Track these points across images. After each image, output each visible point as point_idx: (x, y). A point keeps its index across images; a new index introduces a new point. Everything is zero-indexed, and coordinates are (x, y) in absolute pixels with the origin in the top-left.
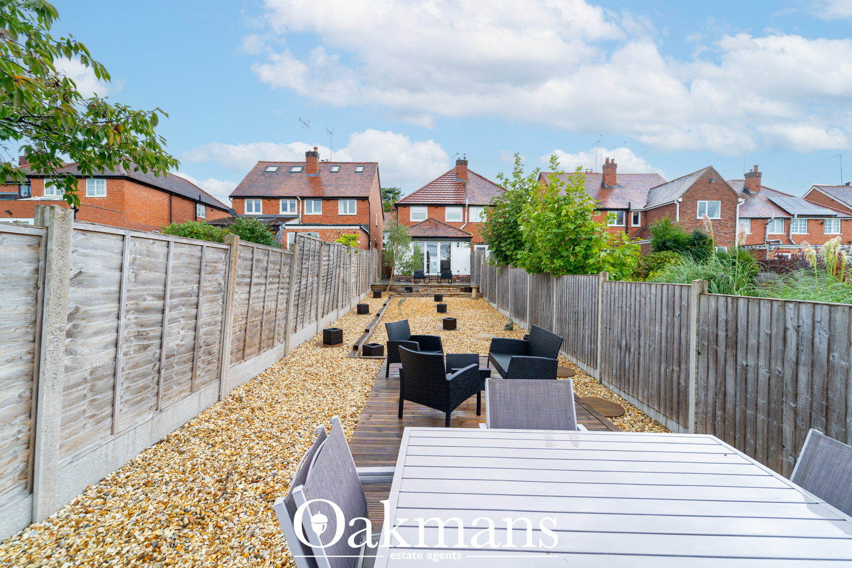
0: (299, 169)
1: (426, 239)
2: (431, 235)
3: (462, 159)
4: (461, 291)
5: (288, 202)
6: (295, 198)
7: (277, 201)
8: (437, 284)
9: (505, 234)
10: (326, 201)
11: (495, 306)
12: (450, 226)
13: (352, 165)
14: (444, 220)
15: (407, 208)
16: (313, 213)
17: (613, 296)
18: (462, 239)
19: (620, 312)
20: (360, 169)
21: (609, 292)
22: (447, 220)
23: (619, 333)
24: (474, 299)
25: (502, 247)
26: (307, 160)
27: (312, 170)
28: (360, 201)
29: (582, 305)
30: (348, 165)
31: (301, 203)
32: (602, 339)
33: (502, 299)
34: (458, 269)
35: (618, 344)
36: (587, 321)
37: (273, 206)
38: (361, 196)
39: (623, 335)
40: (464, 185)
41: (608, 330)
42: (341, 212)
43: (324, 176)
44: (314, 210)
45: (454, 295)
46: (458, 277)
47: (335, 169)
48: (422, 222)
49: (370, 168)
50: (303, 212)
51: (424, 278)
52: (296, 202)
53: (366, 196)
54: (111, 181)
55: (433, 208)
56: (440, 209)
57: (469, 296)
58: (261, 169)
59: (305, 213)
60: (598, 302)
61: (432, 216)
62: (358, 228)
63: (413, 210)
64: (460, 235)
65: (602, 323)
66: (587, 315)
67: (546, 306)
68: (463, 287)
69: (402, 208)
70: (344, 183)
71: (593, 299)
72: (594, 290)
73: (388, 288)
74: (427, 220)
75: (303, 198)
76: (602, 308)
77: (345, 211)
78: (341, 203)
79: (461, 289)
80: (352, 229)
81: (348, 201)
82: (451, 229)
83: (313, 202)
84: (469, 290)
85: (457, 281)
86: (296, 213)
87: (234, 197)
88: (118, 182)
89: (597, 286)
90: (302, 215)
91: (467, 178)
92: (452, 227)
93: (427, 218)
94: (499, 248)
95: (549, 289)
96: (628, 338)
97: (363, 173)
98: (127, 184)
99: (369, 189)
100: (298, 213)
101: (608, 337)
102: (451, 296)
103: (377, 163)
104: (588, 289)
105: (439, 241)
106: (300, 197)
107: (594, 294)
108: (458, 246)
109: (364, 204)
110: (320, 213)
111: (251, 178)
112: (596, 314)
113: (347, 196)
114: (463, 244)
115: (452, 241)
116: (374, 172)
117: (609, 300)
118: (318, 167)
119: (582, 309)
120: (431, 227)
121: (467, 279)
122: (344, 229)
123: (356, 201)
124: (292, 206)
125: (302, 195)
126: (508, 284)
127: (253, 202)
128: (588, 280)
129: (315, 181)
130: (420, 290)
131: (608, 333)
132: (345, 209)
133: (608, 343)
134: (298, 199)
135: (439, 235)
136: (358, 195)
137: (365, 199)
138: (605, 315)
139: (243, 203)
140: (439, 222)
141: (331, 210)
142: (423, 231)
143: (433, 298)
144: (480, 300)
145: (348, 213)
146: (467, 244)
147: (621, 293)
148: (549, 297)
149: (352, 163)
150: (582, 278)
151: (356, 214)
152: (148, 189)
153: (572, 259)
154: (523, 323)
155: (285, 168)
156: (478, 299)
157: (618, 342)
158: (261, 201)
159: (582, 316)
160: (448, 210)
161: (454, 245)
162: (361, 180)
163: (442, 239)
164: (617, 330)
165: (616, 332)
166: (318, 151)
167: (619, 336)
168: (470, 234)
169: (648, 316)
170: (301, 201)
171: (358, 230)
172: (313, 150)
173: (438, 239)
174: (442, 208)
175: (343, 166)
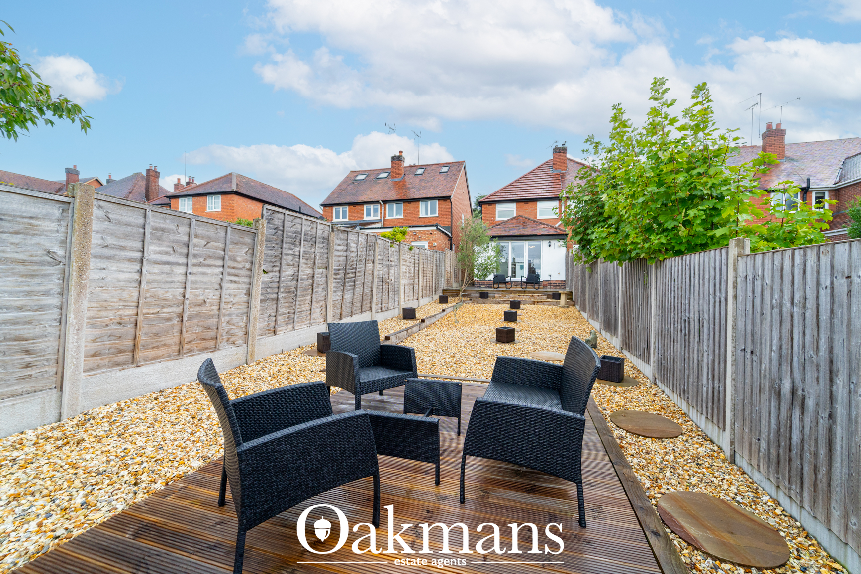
0: (385, 175)
1: (510, 238)
2: (516, 234)
3: (560, 146)
4: (547, 298)
5: (372, 207)
6: (377, 202)
7: (362, 206)
8: (521, 290)
9: (593, 216)
10: (407, 204)
11: (585, 315)
12: (540, 223)
13: (437, 166)
14: (535, 217)
15: (493, 206)
16: (395, 217)
17: (758, 283)
18: (554, 237)
19: (776, 317)
20: (445, 169)
21: (750, 277)
22: (539, 217)
23: (775, 362)
24: (563, 307)
25: (588, 235)
26: (392, 164)
27: (397, 174)
28: (442, 202)
29: (696, 306)
30: (434, 166)
31: (383, 208)
32: (735, 372)
33: (593, 306)
34: (550, 273)
35: (772, 387)
36: (706, 337)
37: (358, 212)
38: (442, 195)
39: (786, 368)
40: (563, 176)
41: (748, 355)
42: (422, 214)
43: (409, 179)
44: (396, 213)
45: (538, 302)
46: (550, 283)
47: (420, 171)
48: (509, 220)
49: (456, 167)
50: (385, 216)
51: (506, 282)
52: (379, 206)
53: (448, 195)
54: (225, 197)
55: (522, 204)
56: (530, 204)
57: (557, 304)
58: (352, 180)
59: (388, 218)
60: (726, 300)
61: (521, 214)
62: (435, 228)
63: (499, 208)
64: (552, 232)
65: (735, 339)
66: (706, 325)
67: (642, 313)
68: (551, 294)
69: (487, 206)
70: (428, 184)
71: (718, 293)
72: (718, 277)
73: (461, 293)
74: (515, 218)
75: (385, 202)
76: (735, 310)
77: (427, 214)
78: (422, 206)
79: (548, 295)
80: (428, 230)
81: (429, 202)
82: (542, 226)
83: (395, 205)
84: (557, 296)
85: (549, 287)
86: (378, 218)
87: (324, 206)
88: (229, 196)
89: (724, 267)
90: (384, 220)
91: (566, 168)
92: (544, 224)
93: (515, 216)
94: (585, 237)
95: (646, 284)
96: (797, 375)
97: (448, 173)
98: (236, 198)
99: (452, 188)
100: (381, 218)
101: (748, 369)
102: (534, 303)
103: (464, 161)
104: (707, 277)
105: (526, 240)
106: (382, 201)
107: (719, 285)
108: (550, 246)
109: (446, 204)
110: (402, 217)
111: (341, 188)
112: (723, 322)
113: (428, 196)
114: (556, 243)
115: (542, 240)
116: (460, 171)
117: (749, 294)
118: (403, 170)
119: (696, 315)
120: (518, 225)
121: (562, 284)
122: (420, 231)
123: (437, 201)
124: (375, 211)
125: (384, 200)
126: (597, 286)
127: (341, 209)
128: (707, 260)
129: (401, 185)
130: (497, 296)
131: (748, 362)
132: (424, 211)
133: (748, 381)
134: (380, 204)
135: (526, 233)
136: (439, 196)
137: (446, 198)
138: (740, 325)
139: (332, 211)
140: (529, 219)
141: (412, 213)
142: (507, 230)
143: (507, 305)
144: (571, 309)
145: (429, 215)
146: (561, 242)
147: (777, 275)
148: (646, 298)
149: (438, 164)
150: (696, 259)
151: (437, 215)
152: (254, 202)
153: (683, 232)
154: (614, 338)
155: (373, 176)
156: (568, 307)
157: (772, 382)
158: (347, 208)
159: (697, 328)
160: (540, 205)
161: (544, 244)
162: (445, 179)
163: (529, 238)
164: (768, 355)
165: (766, 360)
166: (404, 155)
167: (775, 368)
168: (565, 231)
170: (383, 206)
171: (435, 231)
172: (398, 154)
173: (524, 238)
174: (534, 203)
175: (428, 168)
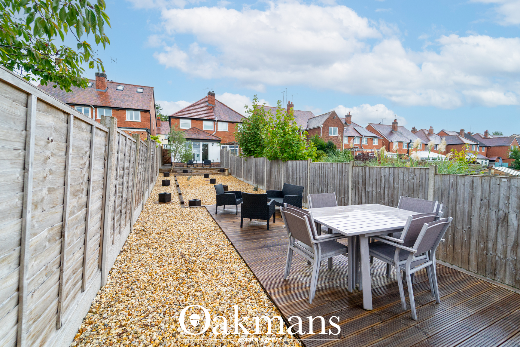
1: (192, 140)
2: (196, 138)
3: (211, 92)
4: (218, 172)
5: (83, 108)
6: (88, 106)
8: (202, 168)
9: (250, 139)
10: (115, 110)
11: (242, 179)
12: (207, 132)
13: (133, 86)
14: (202, 129)
15: (177, 120)
17: (315, 169)
18: (215, 141)
19: (319, 176)
20: (140, 90)
21: (313, 168)
22: (204, 129)
23: (318, 185)
24: (227, 176)
25: (248, 146)
26: (96, 78)
27: (101, 86)
28: (143, 113)
29: (299, 174)
30: (131, 86)
31: (94, 110)
32: (310, 189)
33: (247, 175)
34: (213, 159)
35: (318, 190)
36: (302, 182)
38: (143, 109)
39: (320, 186)
40: (213, 108)
41: (313, 185)
42: (128, 119)
43: (111, 92)
45: (215, 174)
46: (213, 164)
47: (120, 88)
48: (189, 129)
49: (148, 90)
50: (96, 117)
51: (193, 164)
52: (90, 109)
53: (147, 109)
55: (195, 121)
56: (199, 122)
57: (224, 175)
60: (307, 173)
61: (194, 126)
62: (145, 131)
63: (182, 121)
64: (214, 138)
65: (310, 182)
66: (302, 179)
67: (277, 176)
69: (174, 120)
70: (129, 99)
71: (305, 171)
72: (305, 167)
73: (171, 170)
74: (192, 128)
75: (96, 107)
76: (310, 175)
77: (132, 119)
78: (128, 113)
79: (218, 170)
80: (140, 132)
81: (134, 112)
82: (208, 135)
83: (104, 110)
84: (223, 171)
85: (213, 166)
89: (307, 165)
91: (214, 104)
92: (208, 134)
94: (247, 147)
95: (279, 168)
96: (322, 187)
97: (143, 93)
99: (149, 105)
100: (92, 117)
101: (313, 187)
103: (153, 87)
104: (302, 167)
105: (201, 142)
106: (93, 106)
107: (305, 169)
108: (213, 145)
109: (146, 115)
112: (306, 178)
113: (133, 108)
114: (216, 144)
115: (209, 142)
116: (151, 94)
117: (313, 171)
118: (107, 84)
119: (299, 176)
120: (195, 133)
121: (218, 165)
122: (134, 131)
123: (140, 112)
124: (87, 112)
125: (95, 104)
128: (302, 163)
129: (103, 95)
130: (192, 171)
131: (313, 186)
132: (130, 117)
133: (313, 190)
134: (91, 107)
135: (201, 138)
136: (141, 108)
137: (148, 111)
138: (311, 178)
140: (200, 130)
141: (120, 117)
142: (190, 135)
143: (204, 176)
144: (230, 176)
145: (134, 120)
146: (218, 144)
147: (319, 168)
148: (279, 172)
150: (298, 162)
151: (140, 121)
153: (291, 153)
154: (262, 187)
157: (318, 189)
159: (299, 180)
160: (205, 123)
161: (210, 144)
162: (142, 98)
163: (203, 140)
164: (317, 184)
165: (316, 185)
166: (106, 73)
167: (318, 187)
168: (220, 138)
169: (331, 177)
170: (94, 109)
171: (145, 132)
172: (101, 72)
173: (200, 140)
174: (201, 121)
175: (126, 86)
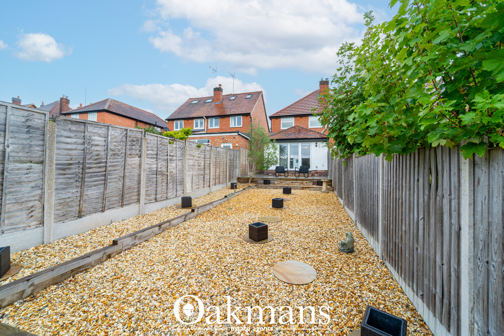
0: (210, 101)
1: (289, 141)
3: (324, 80)
4: (313, 184)
5: (199, 121)
6: (202, 118)
7: (192, 120)
10: (222, 119)
11: (342, 202)
12: (311, 130)
13: (244, 94)
14: (308, 127)
15: (279, 119)
16: (214, 127)
18: (319, 140)
20: (249, 96)
24: (324, 192)
26: (214, 94)
27: (217, 100)
28: (245, 117)
30: (242, 95)
33: (348, 196)
34: (317, 165)
37: (190, 124)
38: (245, 113)
42: (232, 125)
43: (226, 103)
44: (214, 125)
45: (306, 188)
46: (316, 172)
47: (233, 98)
48: (289, 129)
49: (256, 95)
50: (207, 127)
51: (284, 172)
52: (203, 120)
53: (248, 112)
54: (99, 113)
55: (298, 118)
56: (304, 118)
57: (320, 189)
58: (189, 104)
59: (209, 128)
61: (298, 125)
63: (283, 121)
64: (318, 136)
68: (316, 181)
69: (275, 120)
70: (237, 106)
73: (250, 180)
75: (207, 117)
77: (235, 125)
78: (231, 119)
79: (313, 182)
81: (236, 117)
82: (312, 133)
83: (214, 120)
84: (320, 183)
85: (316, 175)
86: (203, 128)
87: (168, 120)
88: (102, 113)
90: (207, 129)
93: (294, 126)
97: (251, 99)
98: (107, 114)
99: (252, 108)
100: (205, 128)
102: (303, 188)
103: (262, 91)
105: (300, 142)
106: (206, 117)
108: (316, 146)
109: (247, 119)
110: (218, 127)
111: (181, 109)
113: (236, 113)
114: (320, 144)
115: (311, 142)
116: (258, 97)
118: (222, 98)
120: (295, 132)
121: (325, 174)
122: (227, 136)
123: (242, 117)
124: (201, 123)
127: (179, 122)
129: (220, 107)
130: (276, 182)
132: (233, 123)
134: (204, 118)
135: (300, 137)
136: (243, 113)
137: (248, 115)
139: (173, 123)
140: (303, 128)
141: (225, 124)
144: (331, 194)
145: (237, 126)
146: (325, 144)
151: (241, 126)
152: (121, 118)
155: (202, 101)
156: (328, 192)
158: (183, 122)
160: (311, 119)
161: (313, 144)
162: (248, 103)
163: (302, 140)
166: (222, 87)
168: (327, 136)
170: (206, 120)
171: (237, 135)
172: (218, 87)
173: (298, 140)
174: (306, 117)
175: (238, 96)
